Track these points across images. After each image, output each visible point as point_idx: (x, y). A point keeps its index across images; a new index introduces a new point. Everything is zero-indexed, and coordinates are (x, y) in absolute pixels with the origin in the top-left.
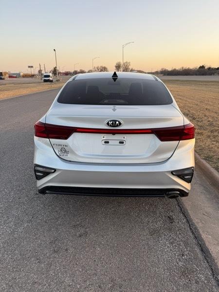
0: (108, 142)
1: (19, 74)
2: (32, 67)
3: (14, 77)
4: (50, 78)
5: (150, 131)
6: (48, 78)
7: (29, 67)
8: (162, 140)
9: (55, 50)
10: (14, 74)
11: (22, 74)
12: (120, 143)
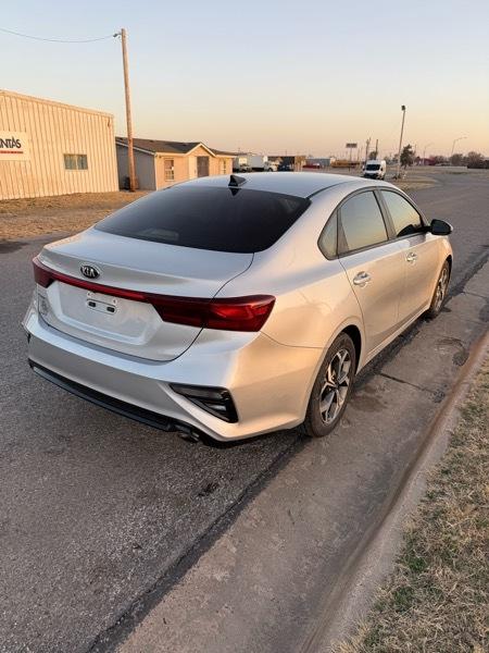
0: (94, 305)
1: (328, 160)
2: (354, 145)
3: (315, 167)
4: (379, 172)
5: (141, 297)
6: (374, 172)
7: (348, 145)
8: (165, 319)
9: (403, 108)
10: (317, 161)
11: (333, 160)
12: (109, 309)
